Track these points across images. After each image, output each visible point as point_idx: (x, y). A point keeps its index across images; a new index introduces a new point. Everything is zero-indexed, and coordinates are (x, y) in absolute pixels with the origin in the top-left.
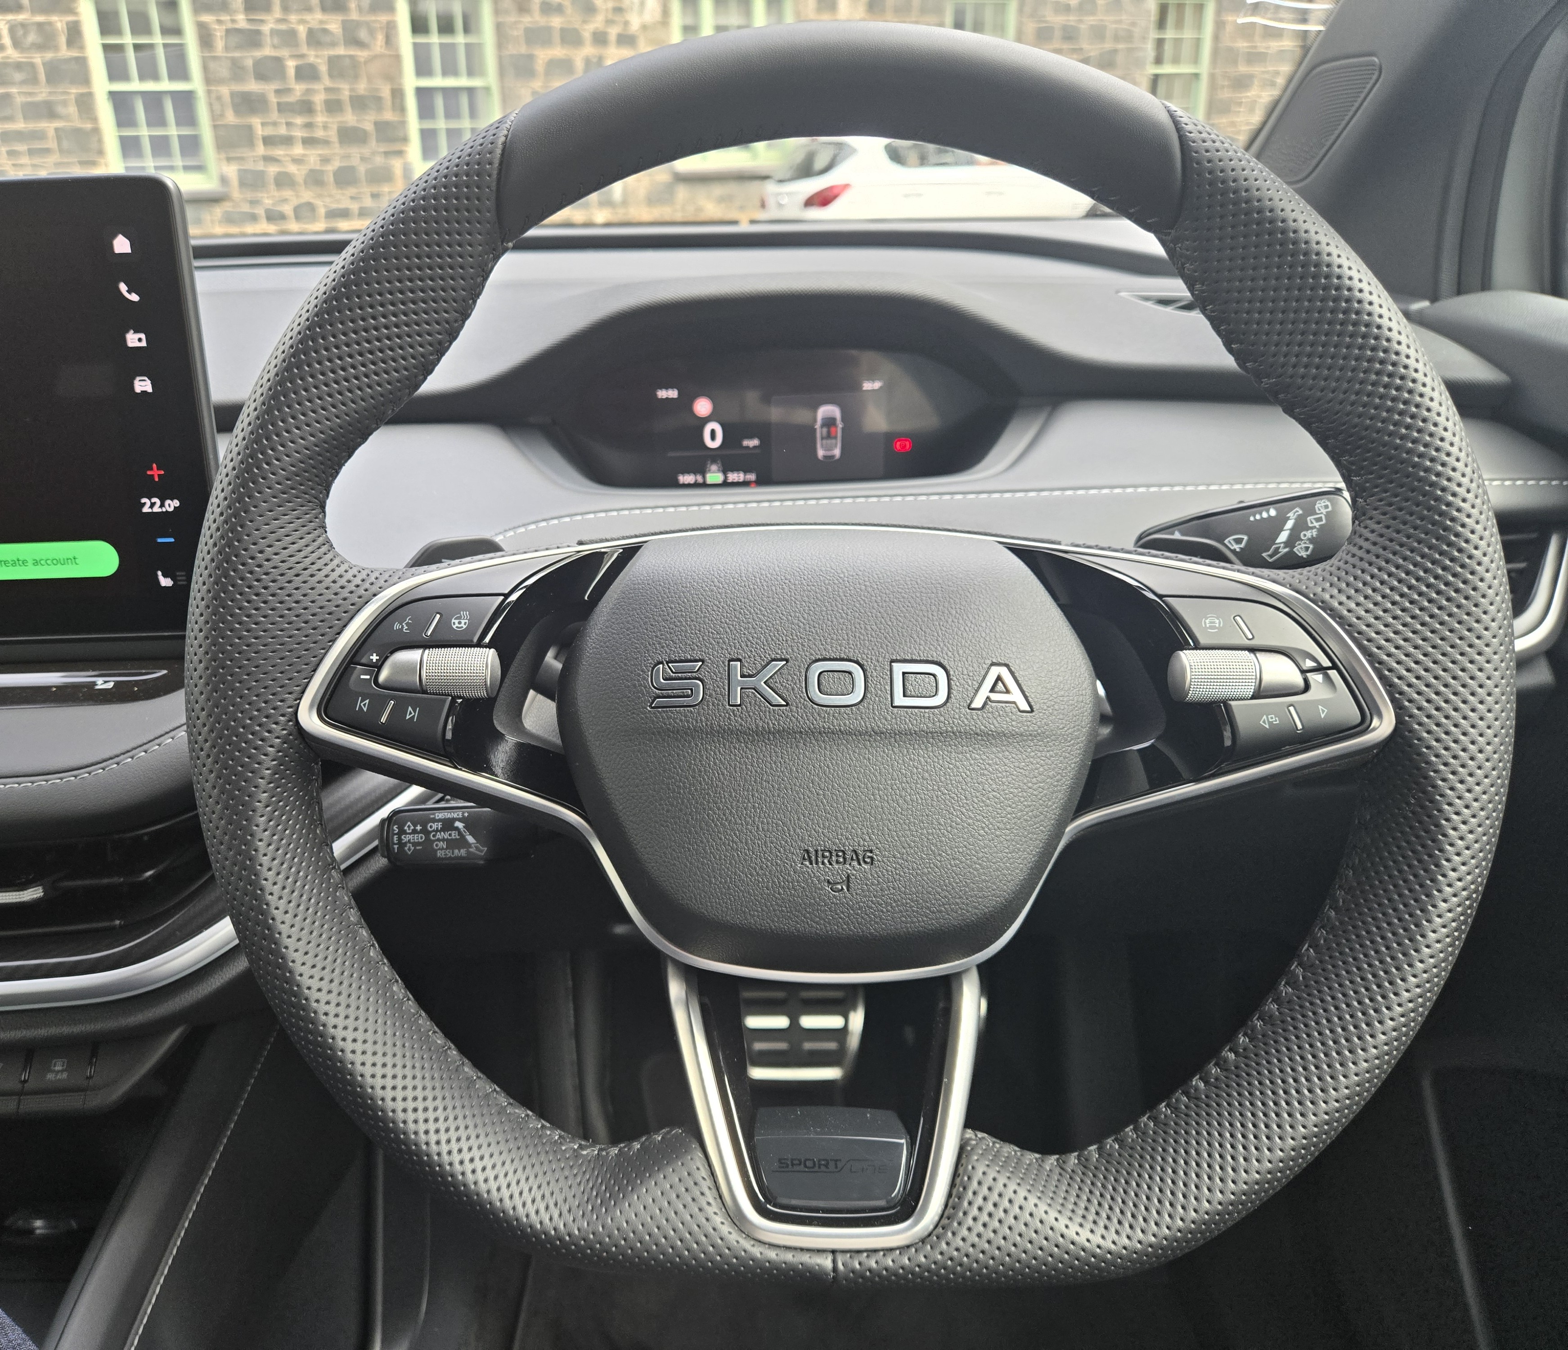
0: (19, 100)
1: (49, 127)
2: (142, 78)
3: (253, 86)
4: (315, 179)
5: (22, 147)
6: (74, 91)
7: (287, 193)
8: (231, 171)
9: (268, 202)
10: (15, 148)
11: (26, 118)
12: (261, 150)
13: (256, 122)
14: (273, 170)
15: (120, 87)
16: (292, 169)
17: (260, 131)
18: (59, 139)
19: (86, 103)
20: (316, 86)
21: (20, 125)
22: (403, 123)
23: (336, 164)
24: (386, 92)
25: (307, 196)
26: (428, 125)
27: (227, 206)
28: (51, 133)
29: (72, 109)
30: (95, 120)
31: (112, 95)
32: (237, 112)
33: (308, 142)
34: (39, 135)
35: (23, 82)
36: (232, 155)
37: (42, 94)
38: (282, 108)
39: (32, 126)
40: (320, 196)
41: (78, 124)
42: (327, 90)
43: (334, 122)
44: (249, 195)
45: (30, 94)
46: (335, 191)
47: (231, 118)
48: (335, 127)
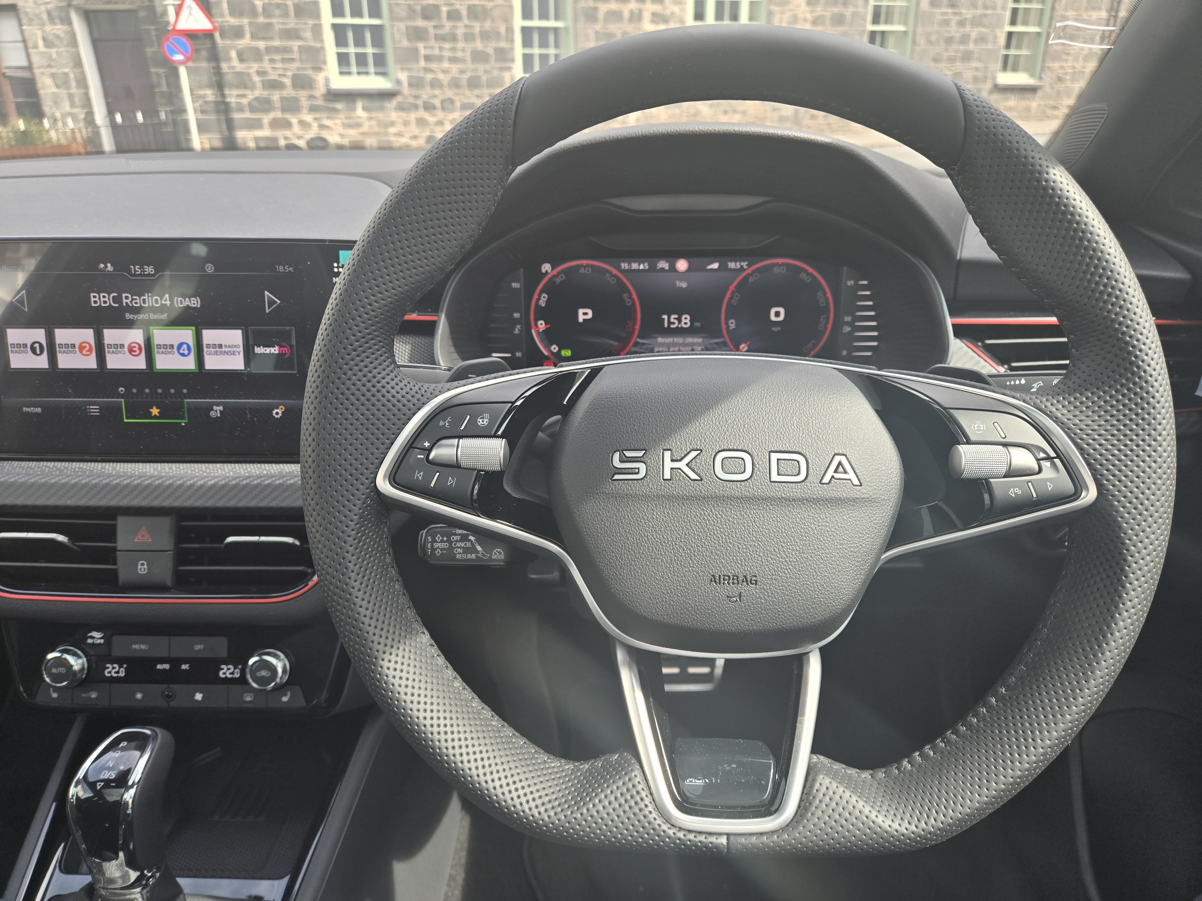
0: (277, 27)
1: (295, 44)
2: (353, 15)
3: (420, 23)
4: (455, 84)
5: (277, 57)
6: (311, 22)
7: (437, 92)
8: (403, 76)
9: (425, 97)
10: (275, 58)
11: (281, 38)
12: (422, 63)
13: (421, 46)
14: (429, 76)
15: (339, 21)
16: (441, 76)
17: (422, 52)
18: (300, 52)
19: (317, 30)
20: (460, 24)
21: (277, 43)
22: (512, 49)
23: (469, 74)
24: (502, 29)
25: (449, 93)
26: (528, 51)
27: (399, 99)
28: (296, 49)
29: (308, 34)
30: (322, 41)
31: (335, 27)
32: (409, 40)
33: (453, 60)
34: (287, 50)
35: (281, 16)
36: (405, 66)
37: (292, 23)
38: (438, 38)
39: (285, 43)
40: (457, 94)
41: (312, 44)
42: (466, 26)
43: (469, 47)
44: (414, 92)
45: (284, 23)
46: (467, 92)
47: (405, 43)
48: (469, 51)
